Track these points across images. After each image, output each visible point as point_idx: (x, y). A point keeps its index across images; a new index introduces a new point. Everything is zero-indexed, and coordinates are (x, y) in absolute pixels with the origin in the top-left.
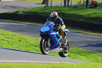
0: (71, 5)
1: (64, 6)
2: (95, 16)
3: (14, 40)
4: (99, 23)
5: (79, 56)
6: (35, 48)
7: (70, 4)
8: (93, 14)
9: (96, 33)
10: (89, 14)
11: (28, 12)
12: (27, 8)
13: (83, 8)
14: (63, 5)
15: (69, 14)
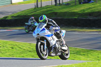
0: (63, 3)
1: (55, 5)
2: (89, 11)
3: (6, 48)
4: (95, 18)
5: (78, 56)
6: (30, 53)
7: (61, 2)
8: (87, 9)
9: (93, 29)
10: (84, 10)
11: (18, 16)
12: (16, 12)
13: (76, 5)
14: (54, 3)
15: (61, 13)
